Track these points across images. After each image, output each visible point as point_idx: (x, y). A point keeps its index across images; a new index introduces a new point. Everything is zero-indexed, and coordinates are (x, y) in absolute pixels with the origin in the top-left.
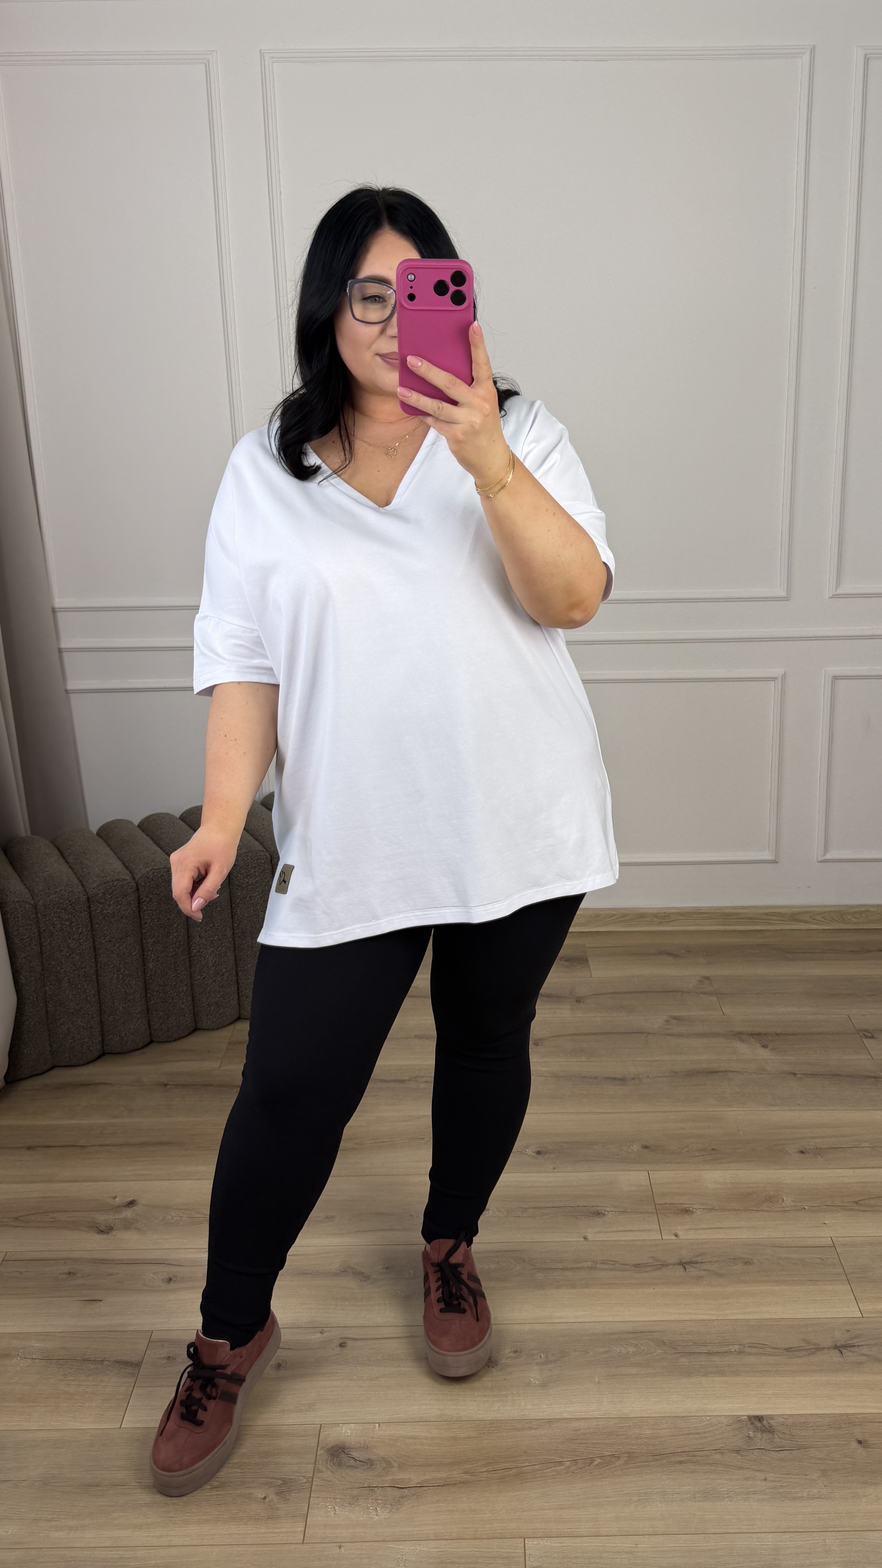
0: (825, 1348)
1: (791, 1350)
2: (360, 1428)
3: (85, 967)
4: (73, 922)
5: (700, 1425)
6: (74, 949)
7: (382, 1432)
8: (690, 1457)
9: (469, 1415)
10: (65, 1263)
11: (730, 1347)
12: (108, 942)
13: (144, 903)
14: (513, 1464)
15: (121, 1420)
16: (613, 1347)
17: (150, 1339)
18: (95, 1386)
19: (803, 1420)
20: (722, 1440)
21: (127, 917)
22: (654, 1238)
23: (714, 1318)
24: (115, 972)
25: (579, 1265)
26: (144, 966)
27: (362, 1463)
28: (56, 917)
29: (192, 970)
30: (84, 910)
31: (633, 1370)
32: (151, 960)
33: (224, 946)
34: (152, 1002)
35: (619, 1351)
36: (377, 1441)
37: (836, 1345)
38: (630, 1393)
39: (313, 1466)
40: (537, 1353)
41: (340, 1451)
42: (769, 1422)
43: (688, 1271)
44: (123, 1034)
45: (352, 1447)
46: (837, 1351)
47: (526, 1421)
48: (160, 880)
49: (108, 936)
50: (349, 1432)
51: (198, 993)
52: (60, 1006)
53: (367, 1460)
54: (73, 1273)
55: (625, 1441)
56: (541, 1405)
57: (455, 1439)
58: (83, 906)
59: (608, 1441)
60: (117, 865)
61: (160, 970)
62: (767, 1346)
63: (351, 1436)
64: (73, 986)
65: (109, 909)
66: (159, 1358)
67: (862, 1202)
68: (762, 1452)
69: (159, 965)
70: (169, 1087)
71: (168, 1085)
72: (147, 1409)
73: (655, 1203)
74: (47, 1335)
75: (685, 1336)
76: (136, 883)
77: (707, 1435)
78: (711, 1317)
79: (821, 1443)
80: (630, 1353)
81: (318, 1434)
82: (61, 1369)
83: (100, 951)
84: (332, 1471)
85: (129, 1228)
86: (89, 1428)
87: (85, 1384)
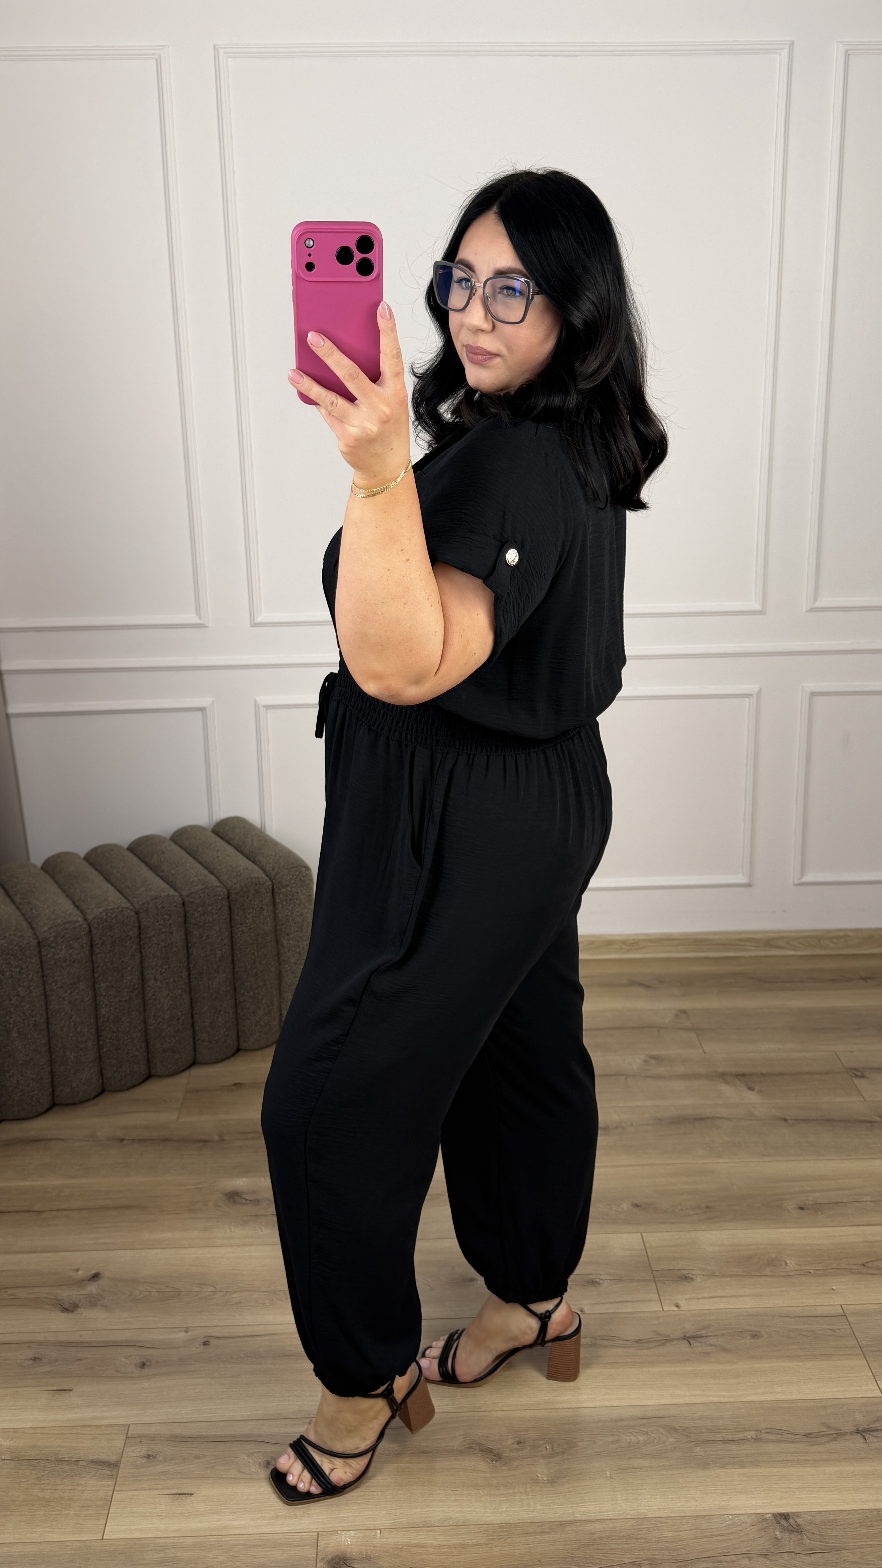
0: (848, 1433)
1: (812, 1436)
2: (360, 1535)
3: (36, 1016)
4: (23, 969)
5: (723, 1525)
6: (24, 997)
7: (384, 1540)
8: (715, 1562)
9: (476, 1518)
10: (29, 1347)
11: (746, 1434)
12: (59, 988)
13: (97, 946)
15: (103, 1531)
16: (622, 1435)
17: (127, 1433)
18: (72, 1491)
19: (832, 1517)
20: (747, 1542)
21: (79, 962)
22: (654, 1310)
23: (726, 1400)
24: (67, 1018)
29: (147, 1014)
30: (34, 955)
31: (645, 1463)
32: (104, 1005)
33: (180, 988)
34: (105, 1050)
35: (629, 1440)
36: (380, 1551)
37: (858, 1430)
38: (646, 1489)
40: (542, 1445)
41: (341, 1562)
42: (796, 1520)
43: (694, 1347)
44: (75, 1084)
45: (353, 1557)
46: (859, 1437)
47: (537, 1524)
48: (114, 921)
49: (60, 982)
50: (349, 1540)
51: (153, 1039)
52: (9, 1058)
54: (39, 1358)
55: (644, 1546)
56: (552, 1505)
57: (463, 1546)
58: (33, 951)
59: (626, 1546)
60: (68, 905)
61: (113, 1016)
62: (785, 1432)
63: (351, 1545)
64: (23, 1036)
65: (61, 953)
66: (137, 1457)
67: (870, 1265)
68: (792, 1556)
69: (112, 1010)
70: (125, 1142)
71: (124, 1140)
72: (130, 1516)
73: (652, 1271)
74: (16, 1432)
75: (697, 1421)
76: (89, 925)
77: (731, 1537)
78: (722, 1400)
79: (853, 1544)
80: (641, 1442)
81: (316, 1544)
82: (33, 1472)
83: (51, 998)
85: (95, 1305)
86: (68, 1539)
87: (60, 1488)
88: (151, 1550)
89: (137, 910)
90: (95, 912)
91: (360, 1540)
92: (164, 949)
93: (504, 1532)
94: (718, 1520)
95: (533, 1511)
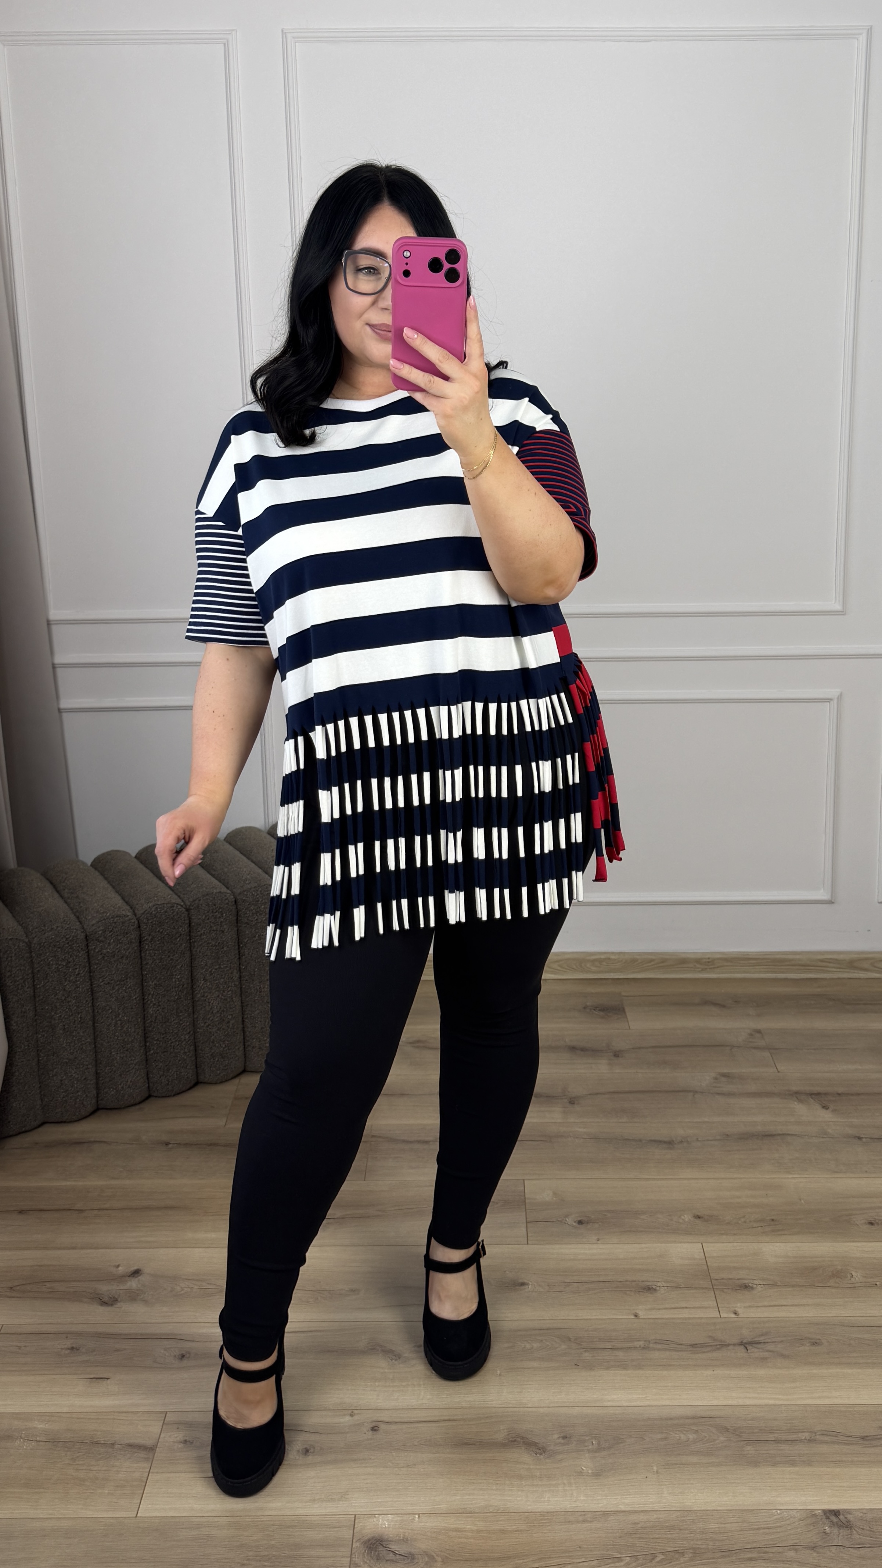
1: (867, 1438)
2: (399, 1519)
3: (81, 1012)
4: (70, 962)
5: (769, 1519)
6: (70, 992)
7: (423, 1524)
8: (760, 1554)
9: (517, 1506)
10: (67, 1337)
11: (800, 1435)
12: (106, 985)
13: (145, 942)
14: (567, 1560)
15: (137, 1509)
16: (671, 1433)
17: (165, 1420)
18: (107, 1472)
20: (795, 1535)
21: (127, 958)
22: (711, 1316)
23: (781, 1403)
24: (114, 1017)
25: (631, 1344)
26: (144, 1011)
27: (401, 1557)
28: (51, 957)
29: (196, 1016)
30: (81, 949)
31: (694, 1459)
32: (152, 1005)
33: (230, 991)
34: (152, 1052)
35: (678, 1438)
36: (417, 1534)
38: (692, 1484)
39: (349, 1559)
40: (588, 1440)
41: (378, 1543)
42: (847, 1517)
43: (751, 1352)
44: (119, 1087)
45: (389, 1539)
47: (579, 1513)
48: (163, 916)
49: (107, 978)
50: (387, 1523)
51: (201, 1042)
52: (53, 1056)
53: (407, 1554)
54: (76, 1348)
55: (688, 1536)
56: (595, 1496)
57: (503, 1531)
58: (80, 944)
59: (669, 1536)
60: (117, 900)
61: (161, 1017)
62: (841, 1434)
63: (389, 1528)
64: (68, 1033)
65: (109, 948)
66: (174, 1442)
68: (840, 1549)
69: (160, 1010)
70: (170, 1146)
71: (170, 1144)
72: (165, 1496)
73: (711, 1279)
75: (750, 1422)
76: (138, 920)
77: (779, 1530)
78: (778, 1402)
80: (690, 1440)
81: (353, 1525)
82: (69, 1453)
83: (98, 995)
84: (369, 1566)
85: (135, 1300)
86: (102, 1516)
87: (95, 1469)
88: (186, 1528)
89: (188, 907)
90: (144, 907)
91: (397, 1524)
92: (214, 948)
93: (545, 1520)
94: (766, 1514)
95: (576, 1501)
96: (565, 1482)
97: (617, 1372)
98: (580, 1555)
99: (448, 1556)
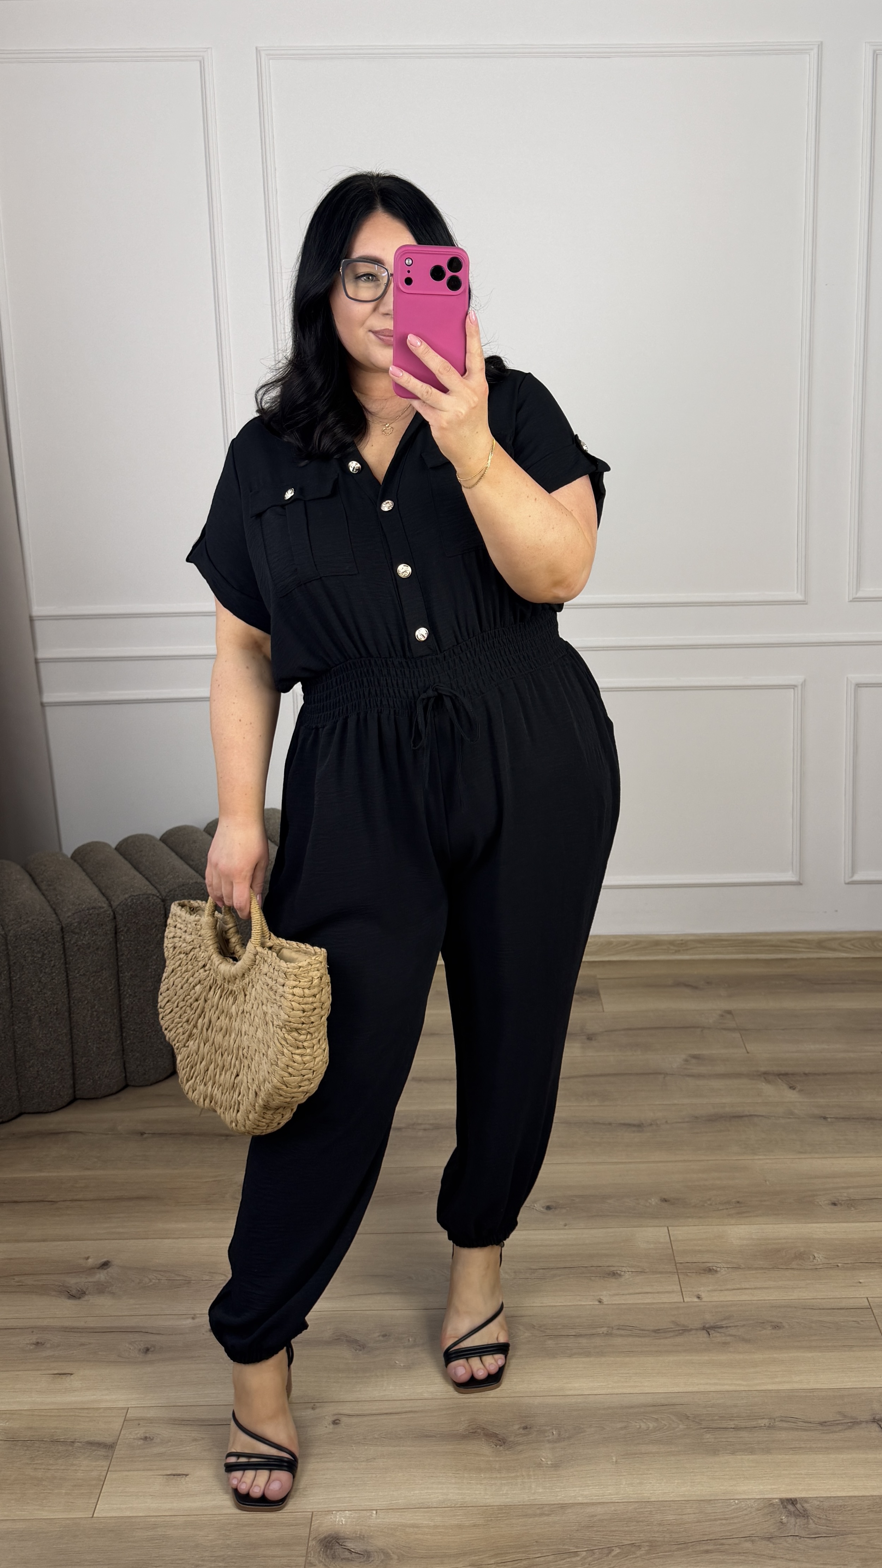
0: (863, 1422)
1: (826, 1424)
2: (356, 1515)
3: (57, 1004)
4: (45, 954)
5: (727, 1510)
6: (45, 983)
7: (378, 1520)
8: (717, 1545)
9: (475, 1500)
11: (760, 1421)
12: (82, 976)
13: (121, 933)
14: (524, 1555)
15: (93, 1509)
16: (632, 1422)
17: (126, 1417)
18: (65, 1471)
19: (841, 1503)
20: (752, 1526)
21: (102, 949)
22: (675, 1300)
23: (742, 1388)
24: (89, 1008)
25: (594, 1331)
26: (120, 1002)
27: (357, 1555)
28: (27, 949)
30: (57, 941)
31: (654, 1448)
32: (127, 995)
34: (128, 1042)
35: (638, 1426)
36: (375, 1530)
37: (874, 1419)
38: (651, 1474)
39: (304, 1558)
40: (549, 1430)
41: (334, 1541)
42: (803, 1505)
43: (712, 1337)
44: (97, 1077)
45: (346, 1537)
46: (875, 1425)
47: (538, 1507)
48: (139, 907)
49: (83, 970)
50: (344, 1520)
52: (30, 1047)
53: (363, 1551)
54: (41, 1343)
55: (645, 1528)
56: (554, 1488)
57: (460, 1527)
58: (56, 937)
59: (627, 1529)
60: (94, 892)
62: (799, 1420)
63: (346, 1525)
64: (44, 1025)
65: (84, 939)
66: (135, 1439)
68: (797, 1539)
69: (137, 1001)
70: (145, 1136)
71: (145, 1133)
72: (122, 1496)
73: (676, 1263)
74: (13, 1414)
75: (710, 1409)
76: (114, 911)
77: (736, 1521)
78: (738, 1388)
79: (859, 1529)
80: (650, 1429)
81: (310, 1523)
82: (27, 1452)
83: (73, 986)
84: (325, 1565)
85: (103, 1293)
86: (57, 1517)
87: (53, 1468)
88: (141, 1528)
89: (164, 897)
90: (120, 898)
91: (354, 1520)
93: (502, 1513)
95: (534, 1494)
96: (524, 1473)
97: (580, 1359)
98: (538, 1550)
99: (404, 1553)
